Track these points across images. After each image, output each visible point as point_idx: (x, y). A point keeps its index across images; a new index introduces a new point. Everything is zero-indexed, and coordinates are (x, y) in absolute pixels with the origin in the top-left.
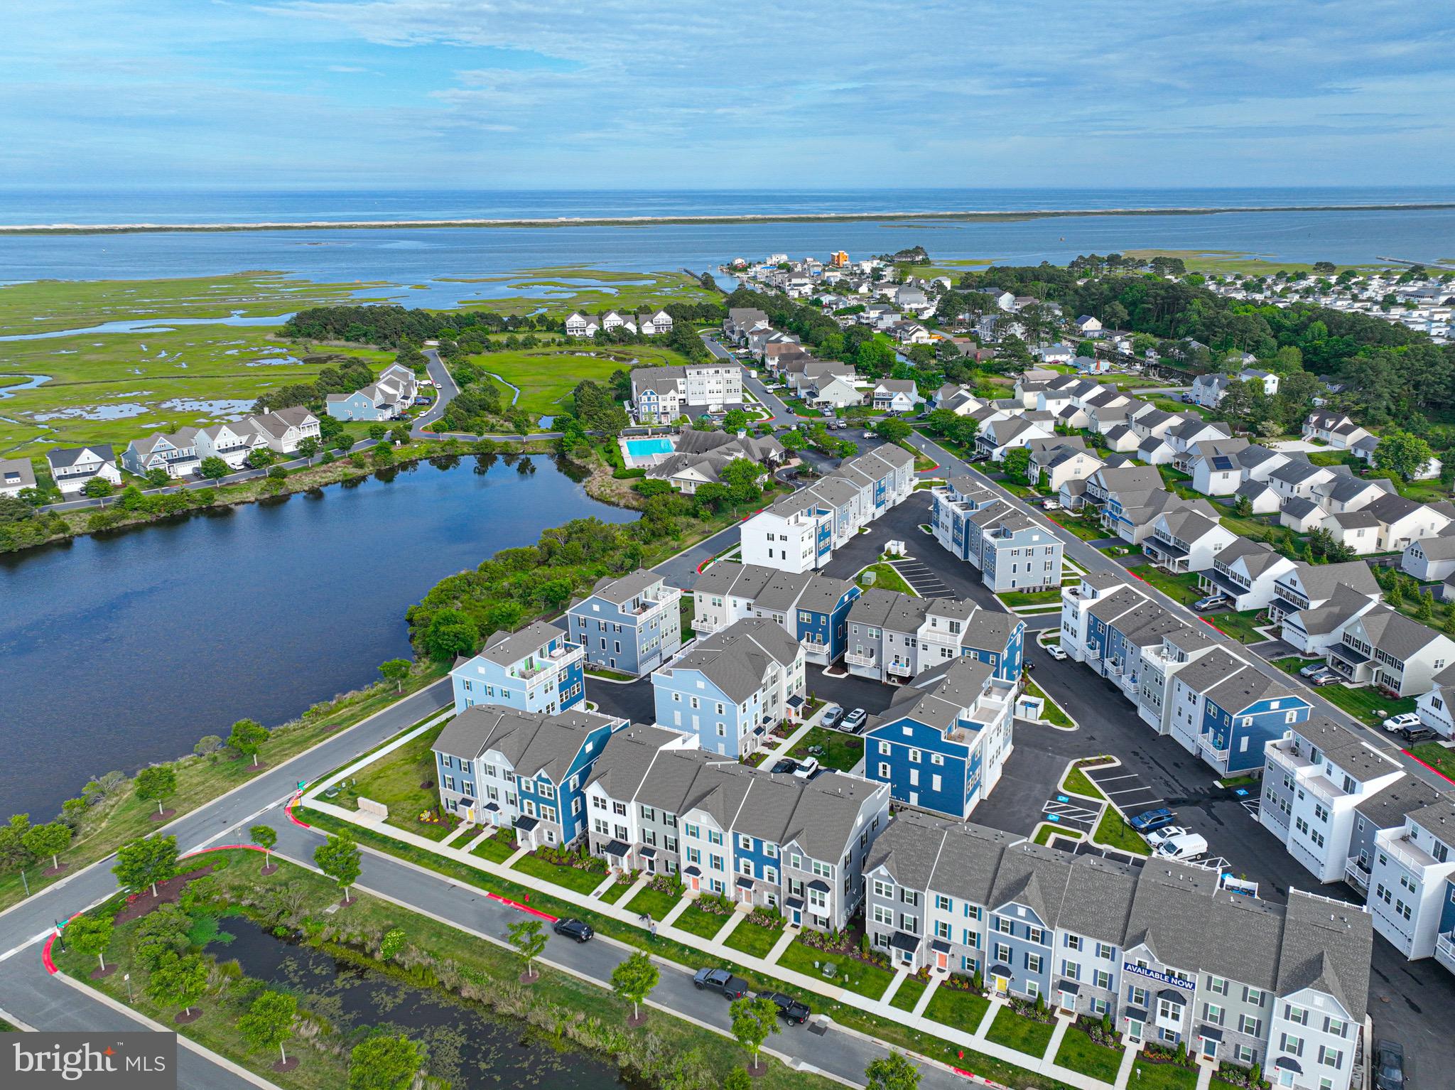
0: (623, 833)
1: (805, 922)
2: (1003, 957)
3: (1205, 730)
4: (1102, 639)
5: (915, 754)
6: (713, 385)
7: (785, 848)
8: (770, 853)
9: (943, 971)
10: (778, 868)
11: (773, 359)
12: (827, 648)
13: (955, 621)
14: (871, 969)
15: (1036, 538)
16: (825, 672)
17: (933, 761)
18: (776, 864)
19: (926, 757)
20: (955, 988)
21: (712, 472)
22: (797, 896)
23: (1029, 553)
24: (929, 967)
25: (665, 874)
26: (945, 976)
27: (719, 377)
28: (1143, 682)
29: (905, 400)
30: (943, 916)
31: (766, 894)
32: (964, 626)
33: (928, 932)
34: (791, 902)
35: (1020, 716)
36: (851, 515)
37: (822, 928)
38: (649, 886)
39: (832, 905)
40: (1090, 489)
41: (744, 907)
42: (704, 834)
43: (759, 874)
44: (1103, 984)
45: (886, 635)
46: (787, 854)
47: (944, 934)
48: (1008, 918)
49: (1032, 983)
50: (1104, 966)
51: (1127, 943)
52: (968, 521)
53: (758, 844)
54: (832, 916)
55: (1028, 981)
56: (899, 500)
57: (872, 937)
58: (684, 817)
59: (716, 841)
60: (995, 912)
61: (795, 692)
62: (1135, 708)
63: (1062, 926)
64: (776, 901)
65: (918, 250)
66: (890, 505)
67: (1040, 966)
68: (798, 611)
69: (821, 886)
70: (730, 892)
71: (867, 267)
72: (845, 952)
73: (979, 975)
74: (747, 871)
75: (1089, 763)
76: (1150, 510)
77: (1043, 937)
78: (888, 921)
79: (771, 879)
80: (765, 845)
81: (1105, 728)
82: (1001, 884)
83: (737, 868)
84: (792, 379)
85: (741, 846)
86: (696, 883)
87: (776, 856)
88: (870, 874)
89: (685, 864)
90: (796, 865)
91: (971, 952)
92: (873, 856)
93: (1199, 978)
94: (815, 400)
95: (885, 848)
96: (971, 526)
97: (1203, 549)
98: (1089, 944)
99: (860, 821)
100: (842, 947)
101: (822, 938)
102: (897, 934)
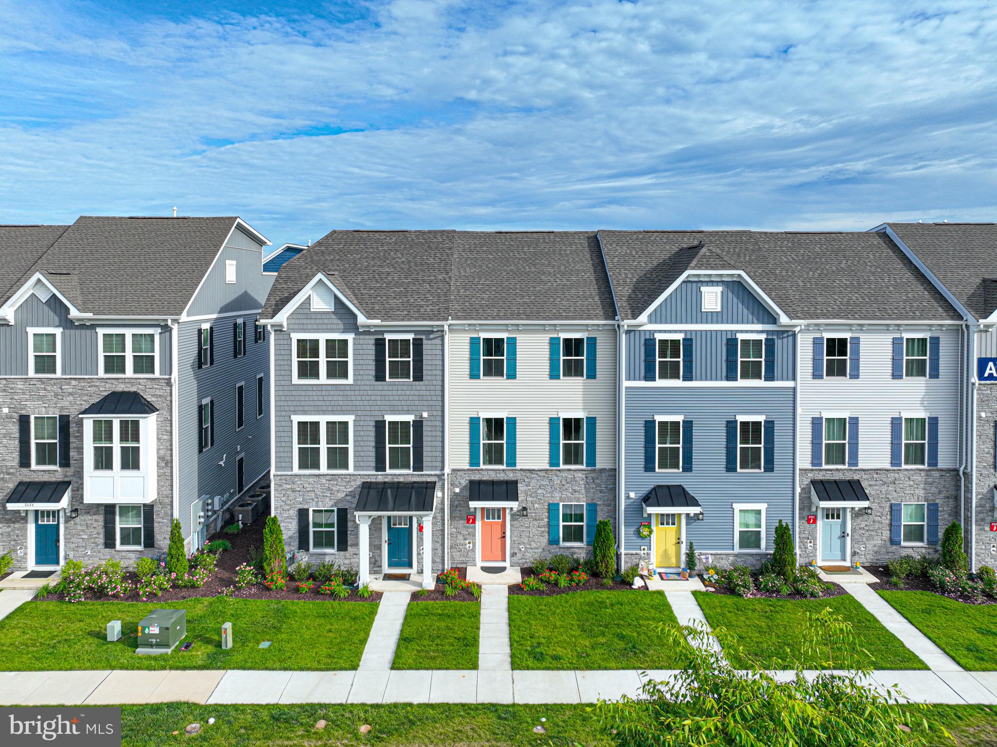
2: (669, 459)
9: (503, 569)
14: (298, 606)
24: (462, 572)
26: (514, 576)
30: (492, 398)
39: (165, 462)
44: (916, 454)
48: (676, 332)
54: (166, 499)
55: (737, 507)
57: (289, 528)
60: (642, 320)
63: (810, 312)
72: (209, 591)
77: (770, 360)
78: (338, 458)
88: (282, 317)
98: (876, 347)
100: (201, 577)
101: (132, 577)
102: (367, 487)
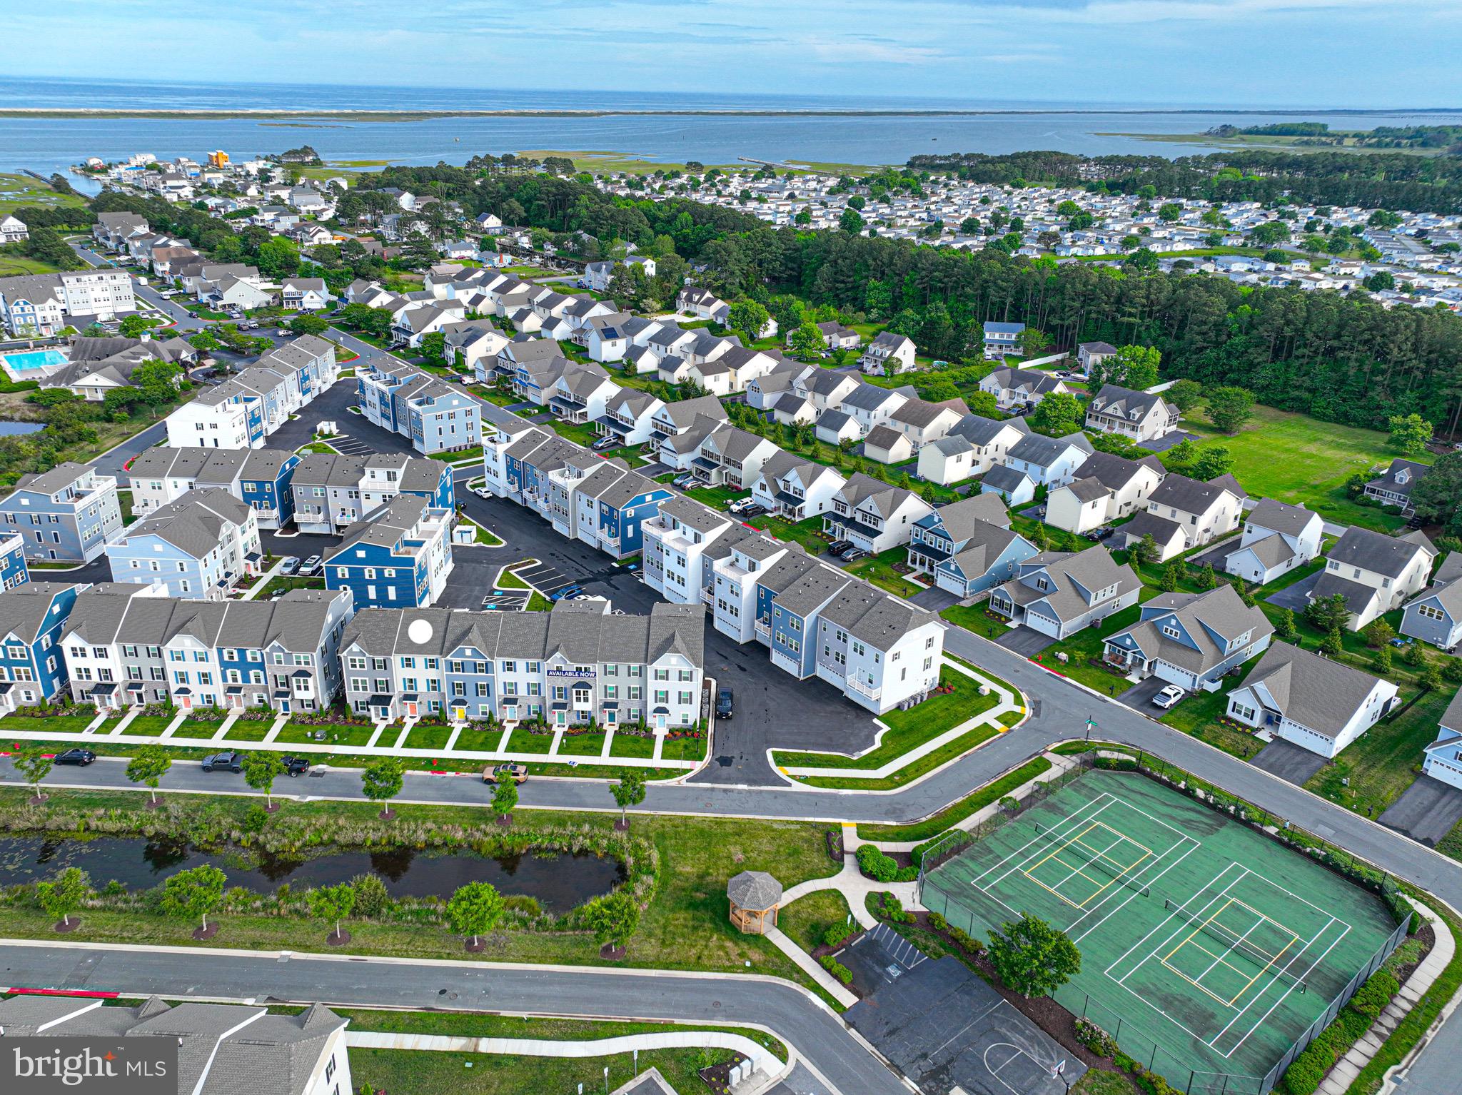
0: (107, 673)
1: (294, 708)
2: (459, 692)
3: (602, 527)
4: (517, 474)
5: (370, 572)
6: (98, 293)
7: (267, 650)
8: (254, 658)
9: (415, 717)
10: (264, 670)
11: (163, 264)
12: (276, 512)
13: (391, 470)
14: (355, 728)
15: (455, 402)
16: (277, 535)
17: (386, 575)
18: (261, 666)
19: (380, 573)
20: (425, 725)
21: (119, 376)
22: (284, 689)
23: (452, 416)
24: (403, 717)
25: (156, 702)
26: (417, 720)
27: (104, 284)
28: (553, 499)
29: (316, 298)
30: (409, 673)
31: (255, 696)
32: (400, 473)
33: (398, 689)
34: (279, 694)
35: (457, 542)
36: (279, 403)
37: (309, 710)
38: (142, 715)
39: (316, 688)
40: (501, 363)
41: (236, 711)
42: (189, 656)
43: (246, 679)
44: (534, 692)
45: (330, 491)
46: (270, 655)
47: (411, 688)
48: (459, 660)
49: (484, 707)
50: (534, 678)
51: (546, 655)
52: (393, 396)
53: (242, 653)
54: (317, 697)
55: (480, 705)
56: (325, 388)
57: (353, 705)
58: (168, 645)
59: (202, 659)
60: (448, 657)
61: (251, 549)
62: (550, 524)
63: (500, 655)
64: (265, 698)
65: (306, 151)
66: (316, 393)
67: (486, 690)
68: (242, 482)
69: (305, 674)
70: (222, 702)
71: (253, 168)
72: (332, 721)
73: (442, 711)
74: (235, 680)
75: (517, 566)
76: (552, 375)
77: (487, 668)
78: (365, 688)
79: (258, 681)
80: (248, 653)
81: (527, 540)
82: (450, 637)
83: (225, 679)
84: (189, 284)
85: (226, 658)
86: (187, 703)
87: (259, 660)
88: (345, 653)
89: (174, 687)
90: (279, 662)
91: (434, 695)
92: (344, 639)
93: (597, 667)
94: (220, 303)
95: (355, 632)
96: (397, 400)
97: (597, 402)
98: (521, 664)
99: (330, 618)
100: (329, 719)
101: (311, 717)
102: (374, 696)
